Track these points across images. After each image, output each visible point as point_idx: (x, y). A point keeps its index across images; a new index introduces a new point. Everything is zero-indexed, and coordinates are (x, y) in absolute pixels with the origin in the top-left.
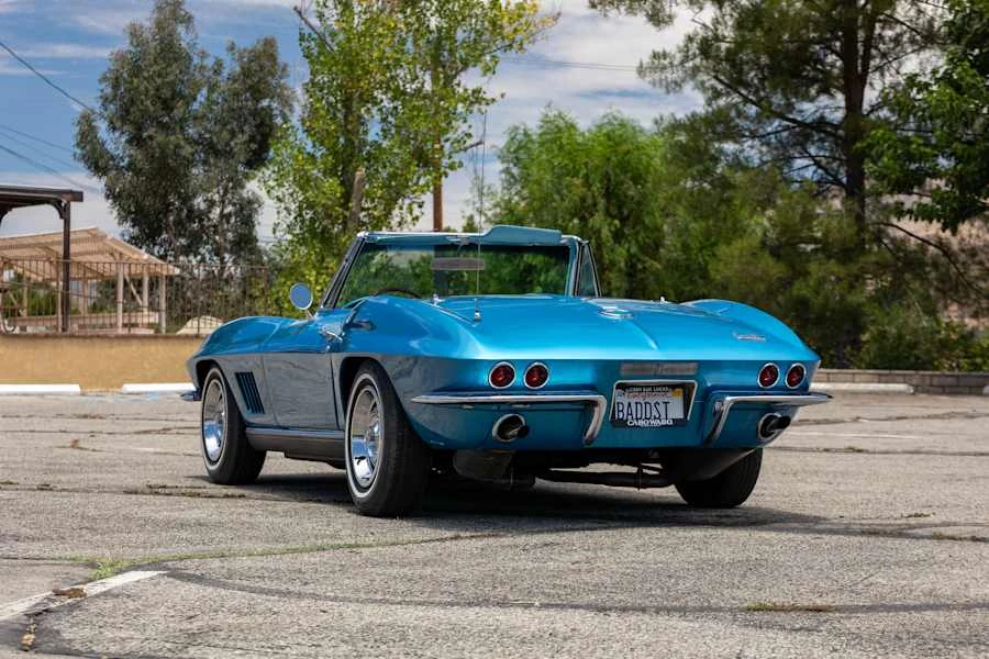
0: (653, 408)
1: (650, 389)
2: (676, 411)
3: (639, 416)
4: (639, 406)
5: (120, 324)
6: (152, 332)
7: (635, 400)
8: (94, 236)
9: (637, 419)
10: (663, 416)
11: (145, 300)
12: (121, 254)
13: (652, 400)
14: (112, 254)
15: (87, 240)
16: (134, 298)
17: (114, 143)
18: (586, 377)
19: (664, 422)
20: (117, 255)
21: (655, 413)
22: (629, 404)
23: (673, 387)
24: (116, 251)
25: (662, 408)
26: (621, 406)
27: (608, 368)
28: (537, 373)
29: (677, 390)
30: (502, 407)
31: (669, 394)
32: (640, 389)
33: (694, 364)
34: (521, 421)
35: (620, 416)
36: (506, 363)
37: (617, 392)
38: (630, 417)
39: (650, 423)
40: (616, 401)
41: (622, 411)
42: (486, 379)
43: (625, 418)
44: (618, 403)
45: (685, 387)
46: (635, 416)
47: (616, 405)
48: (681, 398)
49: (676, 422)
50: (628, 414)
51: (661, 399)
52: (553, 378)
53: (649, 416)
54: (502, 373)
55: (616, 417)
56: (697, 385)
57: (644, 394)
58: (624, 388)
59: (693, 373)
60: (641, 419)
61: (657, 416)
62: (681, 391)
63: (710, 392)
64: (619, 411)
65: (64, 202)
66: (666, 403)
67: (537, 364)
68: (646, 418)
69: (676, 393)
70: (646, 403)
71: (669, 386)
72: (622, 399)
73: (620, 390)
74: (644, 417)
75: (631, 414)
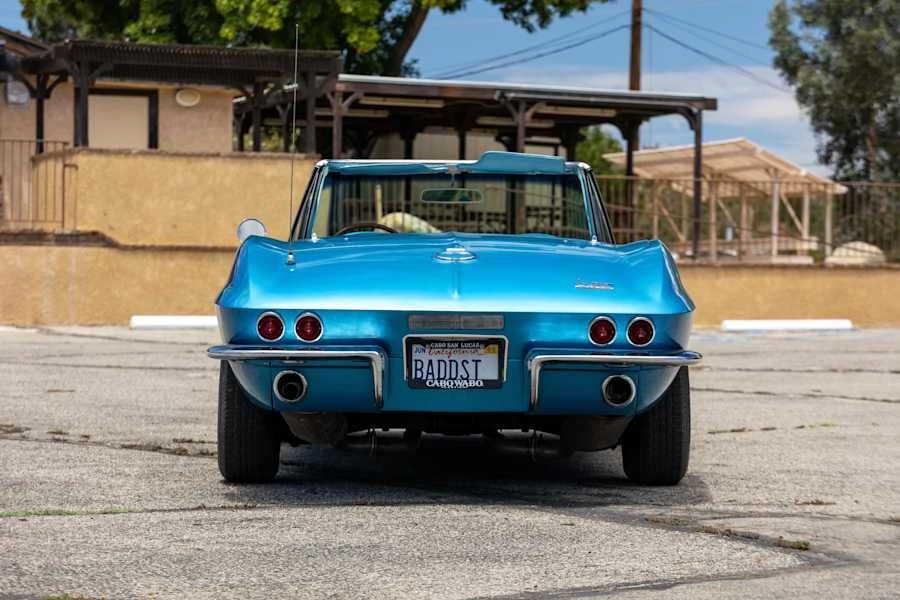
0: (460, 367)
1: (457, 345)
2: (489, 370)
3: (442, 376)
4: (442, 364)
5: (774, 252)
6: (809, 261)
7: (440, 357)
8: (744, 149)
9: (439, 379)
10: (472, 376)
11: (804, 227)
12: (776, 170)
13: (459, 357)
14: (767, 171)
15: (736, 154)
16: (792, 223)
17: (812, 39)
18: (370, 330)
19: (472, 383)
20: (772, 171)
21: (462, 372)
22: (430, 362)
23: (486, 343)
24: (771, 166)
25: (471, 367)
26: (419, 364)
27: (396, 320)
28: (310, 325)
29: (491, 346)
30: (274, 363)
31: (482, 351)
32: (444, 345)
33: (501, 317)
34: (300, 379)
35: (419, 376)
36: (272, 313)
37: (415, 347)
38: (430, 377)
39: (455, 385)
40: (414, 358)
41: (421, 370)
42: (254, 330)
43: (424, 378)
44: (416, 361)
45: (500, 343)
46: (436, 377)
47: (414, 363)
48: (495, 357)
49: (489, 384)
50: (428, 373)
51: (470, 357)
52: (329, 331)
53: (453, 376)
54: (271, 324)
55: (413, 376)
56: (507, 342)
57: (448, 350)
58: (424, 342)
59: (500, 327)
60: (443, 379)
61: (465, 376)
62: (496, 347)
63: (528, 349)
64: (416, 370)
65: (695, 110)
66: (477, 361)
67: (308, 314)
68: (450, 378)
69: (489, 349)
70: (451, 361)
71: (481, 342)
72: (421, 356)
73: (420, 347)
74: (448, 377)
75: (432, 374)
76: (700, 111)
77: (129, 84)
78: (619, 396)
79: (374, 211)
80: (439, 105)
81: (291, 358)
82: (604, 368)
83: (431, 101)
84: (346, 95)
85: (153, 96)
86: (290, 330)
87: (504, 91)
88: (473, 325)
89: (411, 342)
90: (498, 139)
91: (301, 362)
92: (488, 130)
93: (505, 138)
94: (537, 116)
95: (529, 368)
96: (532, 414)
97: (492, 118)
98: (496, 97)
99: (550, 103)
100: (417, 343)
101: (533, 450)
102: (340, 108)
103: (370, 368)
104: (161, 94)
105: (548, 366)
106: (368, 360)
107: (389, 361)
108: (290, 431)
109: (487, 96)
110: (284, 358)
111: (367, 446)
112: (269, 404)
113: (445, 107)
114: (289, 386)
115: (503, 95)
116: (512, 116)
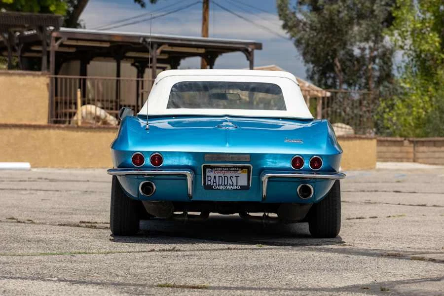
0: (229, 179)
1: (228, 169)
2: (243, 180)
3: (220, 184)
4: (221, 178)
7: (220, 175)
9: (219, 185)
10: (235, 184)
13: (228, 175)
18: (185, 161)
19: (235, 187)
21: (230, 182)
22: (215, 177)
23: (242, 168)
25: (234, 180)
26: (209, 178)
28: (157, 159)
29: (244, 170)
30: (140, 177)
31: (239, 172)
32: (221, 169)
33: (249, 155)
34: (152, 184)
35: (209, 184)
36: (139, 153)
37: (207, 170)
38: (215, 184)
39: (226, 188)
40: (207, 175)
41: (210, 180)
42: (130, 161)
43: (212, 184)
44: (208, 176)
45: (248, 168)
46: (218, 184)
47: (207, 177)
48: (246, 174)
49: (243, 188)
50: (214, 182)
51: (234, 175)
52: (166, 162)
53: (226, 184)
54: (139, 158)
55: (207, 184)
56: (252, 167)
57: (224, 171)
58: (212, 168)
59: (248, 160)
60: (221, 185)
61: (231, 184)
62: (247, 170)
63: (262, 171)
64: (208, 181)
65: (250, 50)
66: (237, 177)
67: (157, 153)
68: (224, 185)
69: (243, 171)
70: (225, 177)
71: (239, 167)
72: (211, 174)
73: (210, 169)
74: (223, 184)
75: (216, 182)
76: (253, 50)
78: (306, 194)
79: (76, 104)
80: (107, 45)
81: (148, 175)
82: (298, 180)
83: (103, 43)
84: (57, 39)
86: (147, 161)
87: (145, 38)
88: (236, 160)
89: (205, 167)
90: (133, 65)
91: (153, 176)
92: (129, 59)
93: (137, 64)
94: (163, 52)
95: (262, 180)
96: (264, 202)
97: (135, 53)
98: (141, 41)
99: (171, 45)
100: (209, 168)
101: (264, 221)
102: (55, 46)
103: (186, 180)
105: (271, 179)
106: (185, 176)
107: (195, 176)
108: (146, 211)
109: (136, 41)
110: (145, 175)
111: (183, 218)
112: (137, 197)
113: (110, 47)
114: (147, 188)
115: (144, 40)
116: (148, 52)
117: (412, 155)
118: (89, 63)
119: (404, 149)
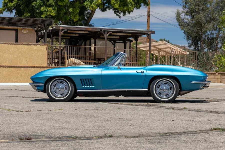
8: (164, 43)
11: (179, 62)
12: (172, 48)
77: (10, 27)
83: (85, 32)
84: (62, 30)
85: (16, 30)
90: (110, 41)
94: (110, 35)
98: (99, 30)
99: (113, 32)
102: (61, 33)
104: (18, 30)
109: (97, 30)
115: (101, 30)
116: (103, 35)
117: (220, 80)
118: (87, 41)
119: (217, 77)
